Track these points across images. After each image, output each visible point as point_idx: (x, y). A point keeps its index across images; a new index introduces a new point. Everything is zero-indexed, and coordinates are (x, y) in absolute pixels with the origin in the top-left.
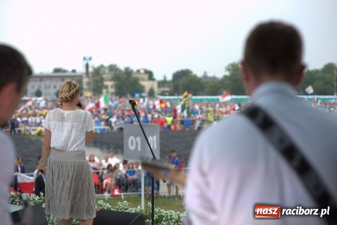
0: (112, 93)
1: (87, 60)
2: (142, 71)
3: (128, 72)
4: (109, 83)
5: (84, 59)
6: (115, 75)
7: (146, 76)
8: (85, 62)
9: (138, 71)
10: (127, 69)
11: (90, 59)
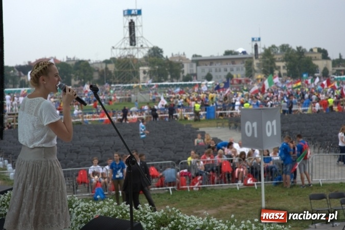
0: (284, 74)
1: (256, 41)
2: (315, 50)
3: (300, 52)
4: (281, 64)
5: (253, 39)
6: (286, 55)
7: (320, 56)
8: (254, 43)
9: (311, 50)
10: (299, 48)
11: (259, 39)
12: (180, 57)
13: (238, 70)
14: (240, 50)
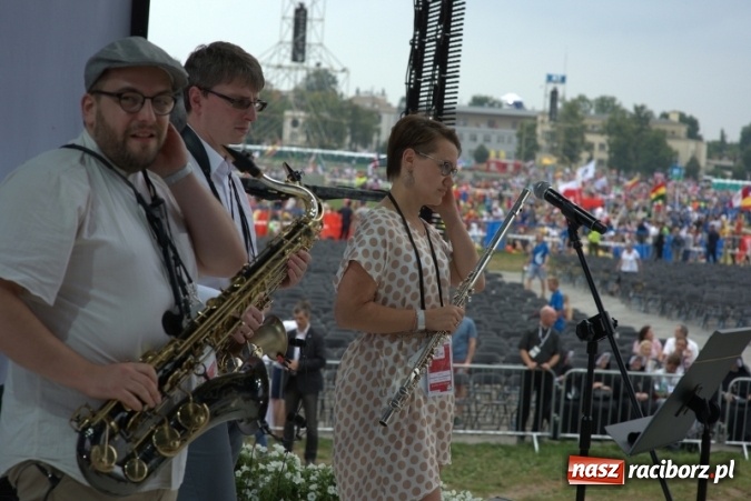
0: (601, 161)
1: (556, 82)
2: (674, 118)
3: (642, 115)
4: (597, 139)
5: (550, 78)
6: (611, 121)
7: (683, 130)
8: (551, 87)
9: (665, 116)
10: (639, 109)
11: (563, 80)
12: (374, 99)
13: (500, 140)
14: (509, 98)
